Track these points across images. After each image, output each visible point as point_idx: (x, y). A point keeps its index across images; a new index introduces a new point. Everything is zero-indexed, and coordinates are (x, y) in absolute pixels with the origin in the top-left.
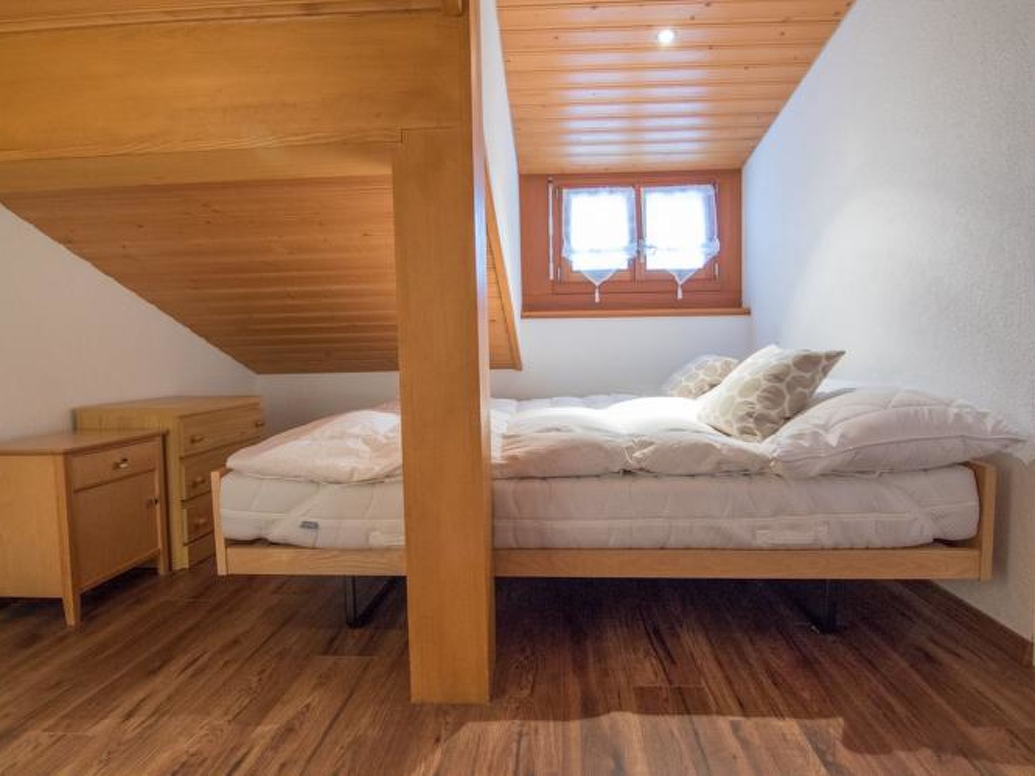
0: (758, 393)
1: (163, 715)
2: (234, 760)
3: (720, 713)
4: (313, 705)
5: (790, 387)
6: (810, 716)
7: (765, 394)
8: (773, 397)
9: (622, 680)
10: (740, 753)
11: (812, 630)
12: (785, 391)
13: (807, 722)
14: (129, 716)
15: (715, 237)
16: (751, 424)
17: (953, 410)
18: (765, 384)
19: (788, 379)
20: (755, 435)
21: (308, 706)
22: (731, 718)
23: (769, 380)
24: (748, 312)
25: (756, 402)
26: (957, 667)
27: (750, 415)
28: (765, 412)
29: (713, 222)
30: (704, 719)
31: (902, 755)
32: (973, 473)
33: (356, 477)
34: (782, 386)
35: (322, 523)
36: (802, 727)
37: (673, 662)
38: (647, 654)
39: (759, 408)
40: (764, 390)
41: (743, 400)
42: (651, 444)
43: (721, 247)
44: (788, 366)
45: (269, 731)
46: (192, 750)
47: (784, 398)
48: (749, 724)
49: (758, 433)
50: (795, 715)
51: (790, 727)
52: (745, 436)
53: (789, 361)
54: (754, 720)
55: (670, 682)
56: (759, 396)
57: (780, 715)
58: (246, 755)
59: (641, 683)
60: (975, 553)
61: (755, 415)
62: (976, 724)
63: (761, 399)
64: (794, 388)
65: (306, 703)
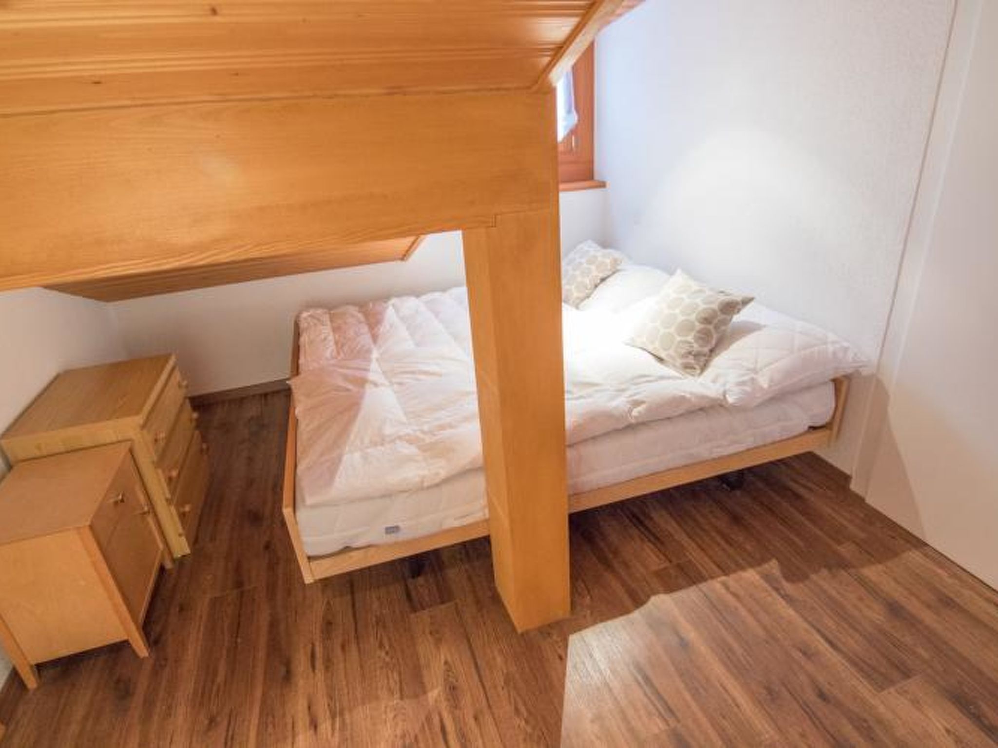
0: (693, 334)
1: (342, 714)
2: (437, 729)
3: (712, 578)
4: (449, 659)
5: (716, 328)
6: (759, 564)
7: (698, 335)
8: (704, 336)
9: (642, 570)
10: (738, 605)
11: (723, 488)
12: (713, 330)
13: (759, 569)
14: (314, 725)
15: (573, 109)
16: (691, 360)
17: (831, 348)
18: (699, 326)
19: (716, 321)
20: (695, 369)
21: (446, 663)
22: (719, 579)
23: (702, 323)
24: (602, 185)
25: (693, 341)
26: (813, 499)
27: (690, 353)
28: (700, 349)
29: (570, 94)
30: (704, 584)
31: (814, 577)
32: (834, 385)
33: (426, 484)
34: (711, 327)
35: (400, 524)
36: (759, 573)
37: (662, 543)
38: (642, 540)
39: (696, 347)
40: (699, 332)
41: (683, 339)
42: (643, 402)
43: (579, 120)
44: (714, 311)
45: (439, 695)
46: (399, 732)
47: (712, 337)
48: (730, 580)
49: (697, 367)
50: (752, 566)
51: (751, 575)
52: (688, 370)
53: (715, 306)
54: (733, 576)
55: (670, 561)
56: (695, 336)
57: (742, 569)
58: (441, 721)
59: (654, 568)
60: (828, 432)
61: (693, 353)
62: (839, 543)
63: (697, 339)
64: (719, 328)
65: (443, 662)
